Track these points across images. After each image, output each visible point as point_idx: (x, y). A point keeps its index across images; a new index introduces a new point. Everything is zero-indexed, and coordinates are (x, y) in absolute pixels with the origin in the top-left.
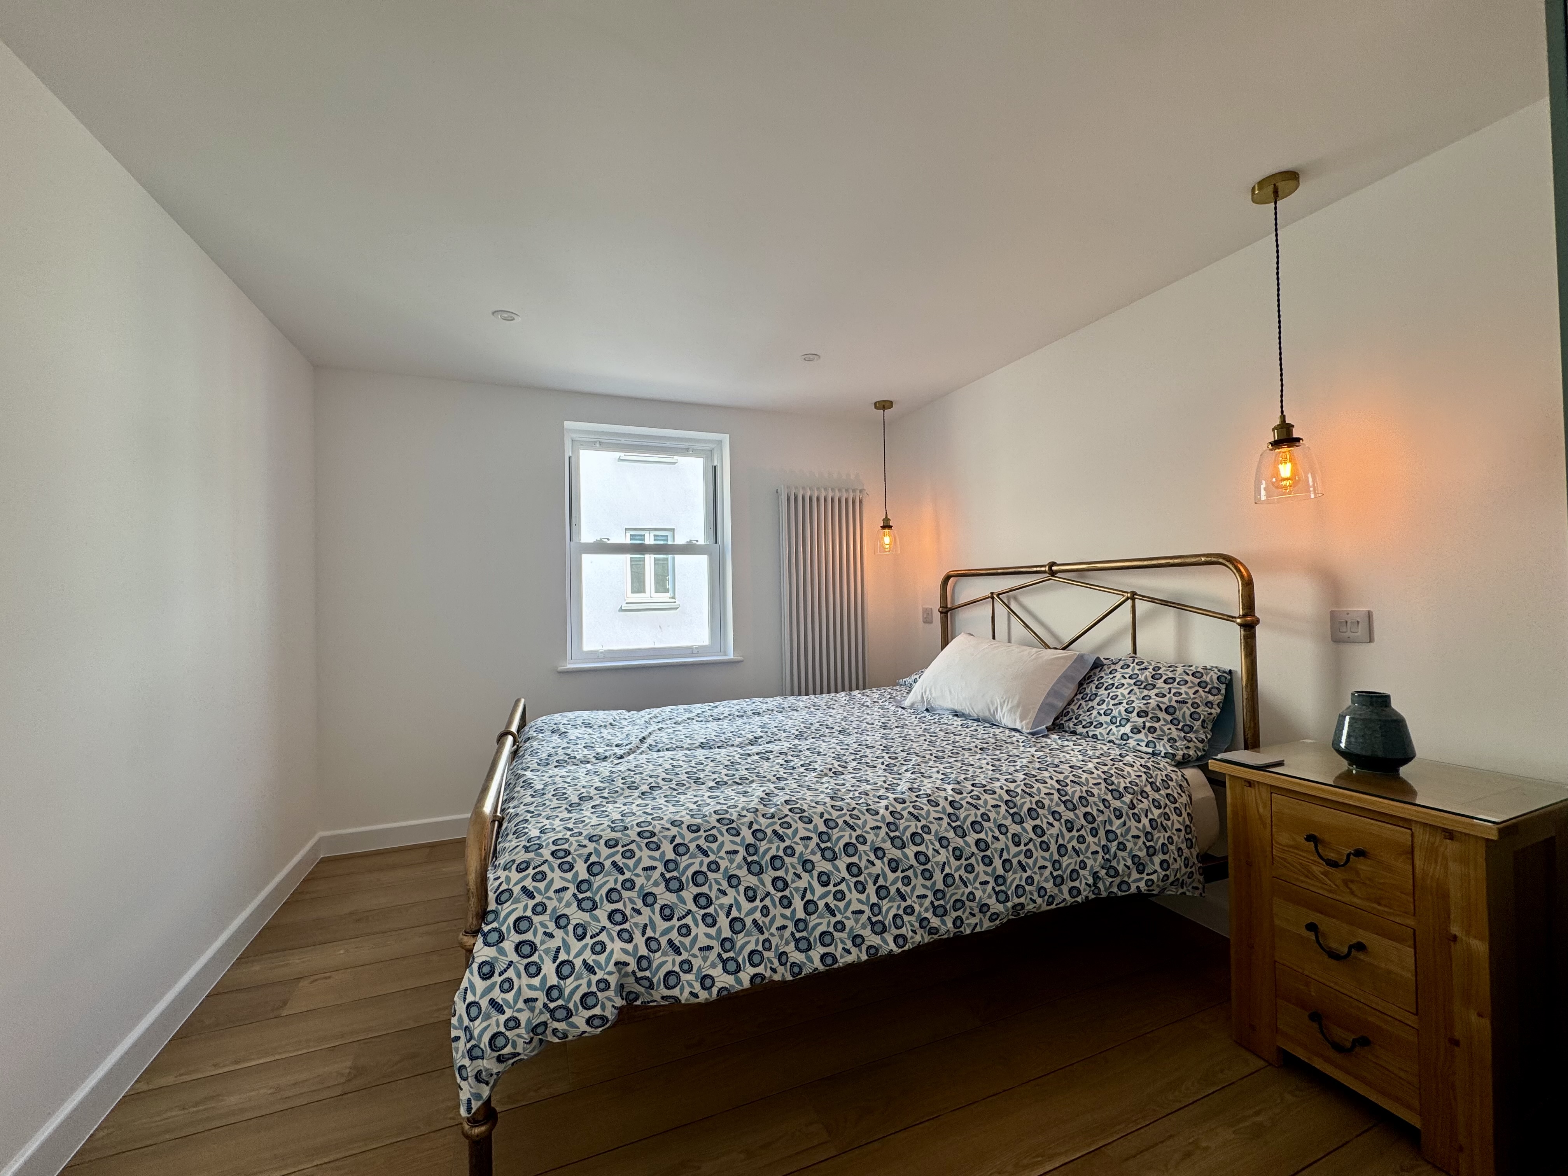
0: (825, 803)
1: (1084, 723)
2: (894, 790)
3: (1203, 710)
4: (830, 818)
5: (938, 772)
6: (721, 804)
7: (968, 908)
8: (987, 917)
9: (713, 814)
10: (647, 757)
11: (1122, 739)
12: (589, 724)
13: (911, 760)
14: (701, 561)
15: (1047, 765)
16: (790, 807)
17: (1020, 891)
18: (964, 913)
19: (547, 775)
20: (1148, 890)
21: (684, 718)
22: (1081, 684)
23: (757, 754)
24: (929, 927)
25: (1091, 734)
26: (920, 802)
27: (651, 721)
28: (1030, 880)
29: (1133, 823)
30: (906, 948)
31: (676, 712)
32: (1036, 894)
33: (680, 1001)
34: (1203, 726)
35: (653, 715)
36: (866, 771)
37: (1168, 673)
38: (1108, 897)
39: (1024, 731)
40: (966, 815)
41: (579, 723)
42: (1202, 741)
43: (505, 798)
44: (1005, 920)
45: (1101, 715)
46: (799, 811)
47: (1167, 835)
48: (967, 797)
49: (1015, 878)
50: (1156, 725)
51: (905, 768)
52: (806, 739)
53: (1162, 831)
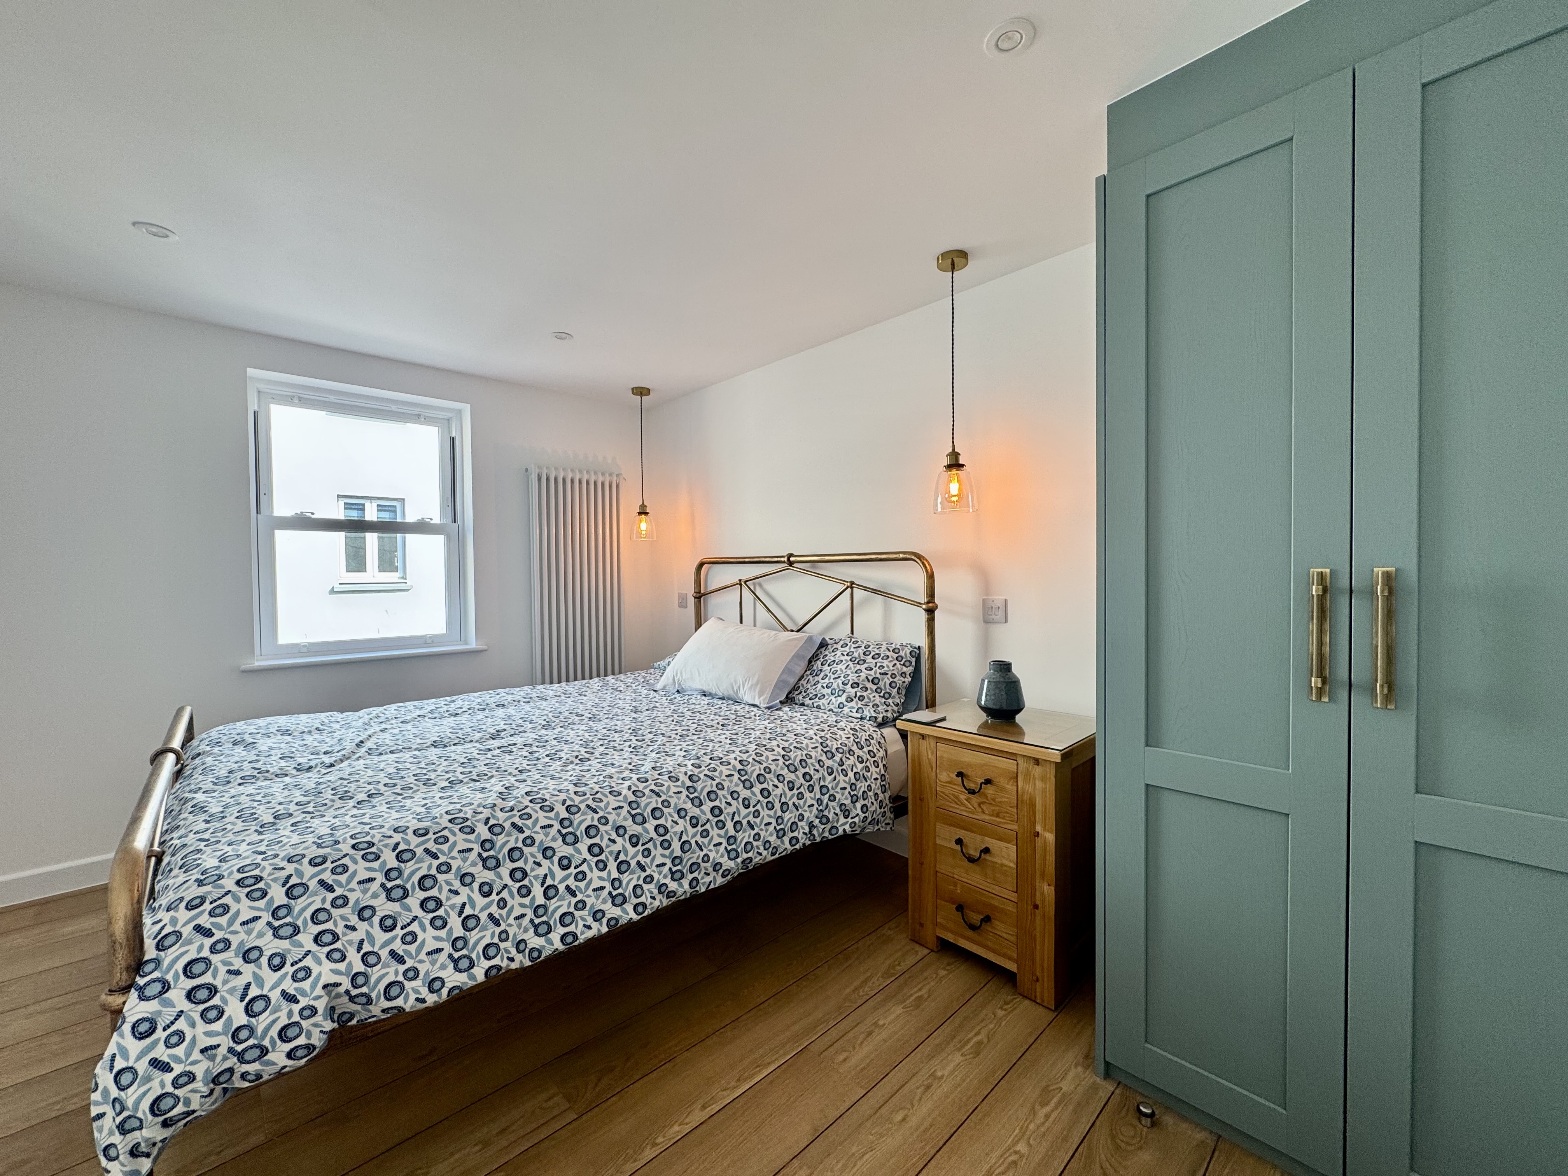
0: (568, 790)
1: (811, 695)
2: (639, 770)
3: (899, 680)
4: (572, 803)
5: (681, 750)
6: (454, 803)
7: (703, 869)
8: (720, 874)
9: (445, 815)
10: (365, 762)
11: (839, 707)
12: (287, 730)
13: (657, 741)
14: (437, 542)
15: (777, 735)
16: (530, 798)
17: (749, 847)
18: (699, 874)
19: (227, 795)
20: (852, 831)
21: (414, 715)
22: (810, 662)
23: (499, 748)
24: (667, 891)
25: (815, 705)
26: (662, 780)
27: (372, 722)
28: (757, 837)
29: (842, 777)
30: (646, 914)
31: (403, 710)
32: (762, 848)
33: (404, 1010)
34: (898, 693)
35: (374, 715)
36: (613, 755)
37: (875, 650)
38: (821, 841)
39: (762, 706)
40: (704, 786)
41: (273, 730)
42: (897, 705)
43: (165, 828)
44: (736, 875)
45: (824, 688)
46: (541, 801)
47: (867, 784)
48: (704, 770)
49: (745, 836)
50: (865, 694)
51: (651, 748)
52: (554, 729)
53: (864, 781)
